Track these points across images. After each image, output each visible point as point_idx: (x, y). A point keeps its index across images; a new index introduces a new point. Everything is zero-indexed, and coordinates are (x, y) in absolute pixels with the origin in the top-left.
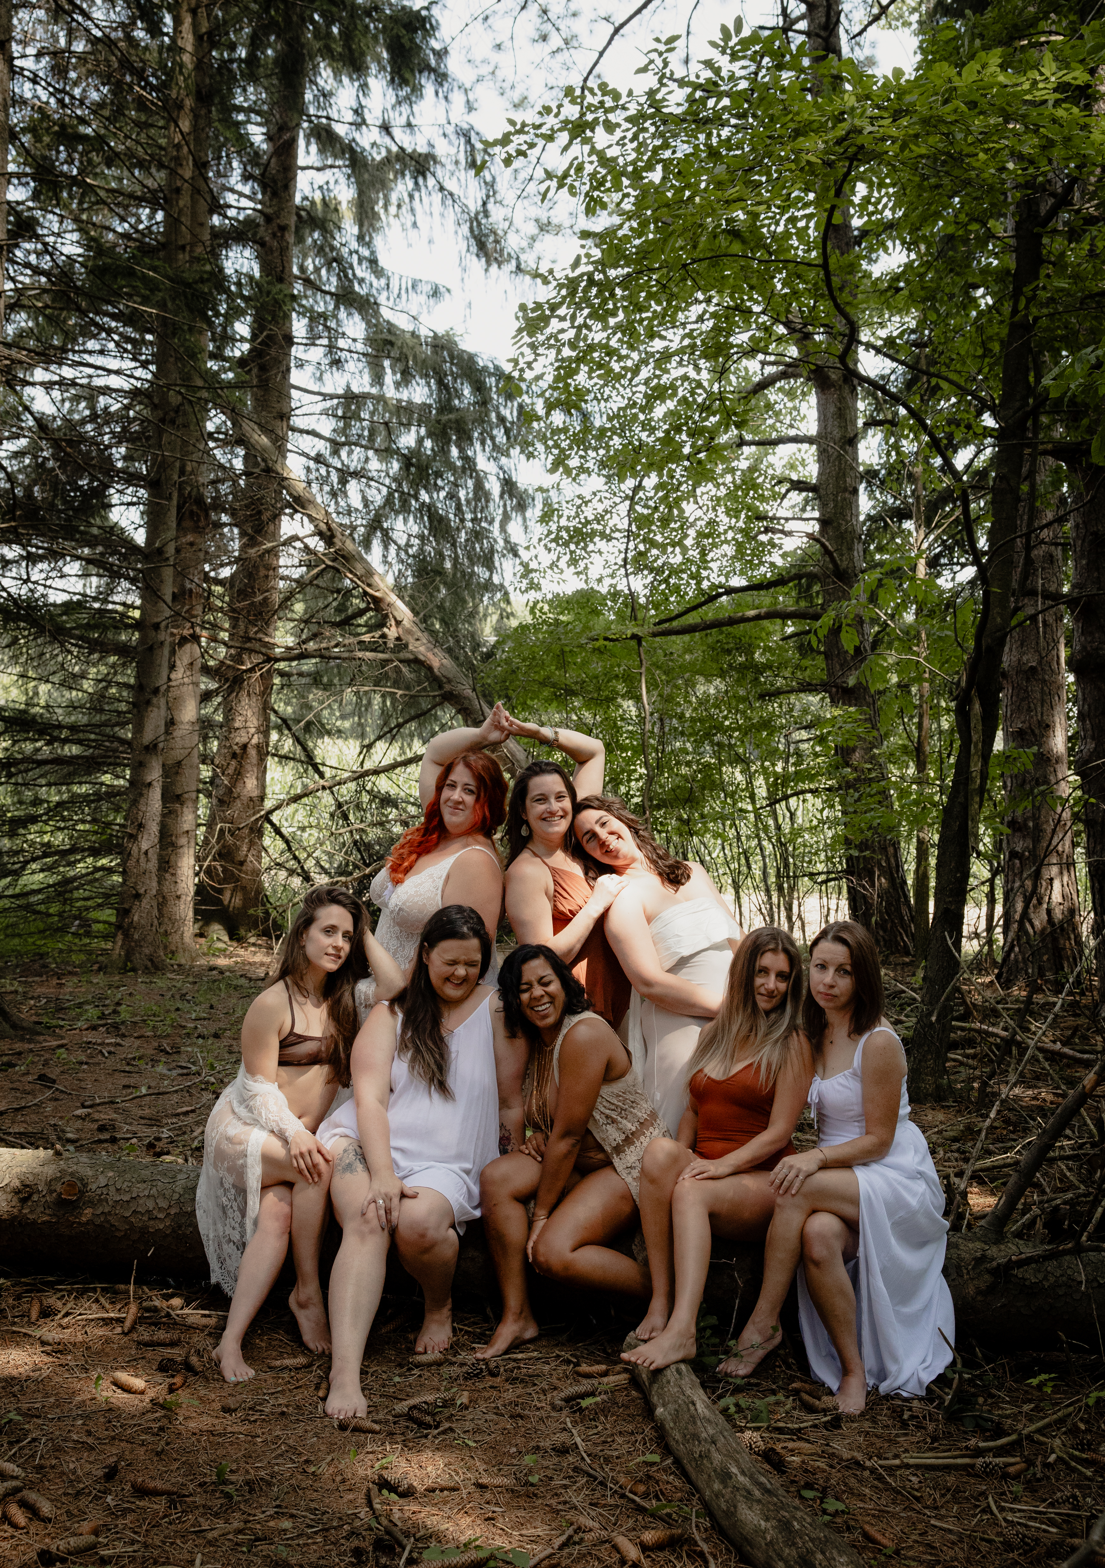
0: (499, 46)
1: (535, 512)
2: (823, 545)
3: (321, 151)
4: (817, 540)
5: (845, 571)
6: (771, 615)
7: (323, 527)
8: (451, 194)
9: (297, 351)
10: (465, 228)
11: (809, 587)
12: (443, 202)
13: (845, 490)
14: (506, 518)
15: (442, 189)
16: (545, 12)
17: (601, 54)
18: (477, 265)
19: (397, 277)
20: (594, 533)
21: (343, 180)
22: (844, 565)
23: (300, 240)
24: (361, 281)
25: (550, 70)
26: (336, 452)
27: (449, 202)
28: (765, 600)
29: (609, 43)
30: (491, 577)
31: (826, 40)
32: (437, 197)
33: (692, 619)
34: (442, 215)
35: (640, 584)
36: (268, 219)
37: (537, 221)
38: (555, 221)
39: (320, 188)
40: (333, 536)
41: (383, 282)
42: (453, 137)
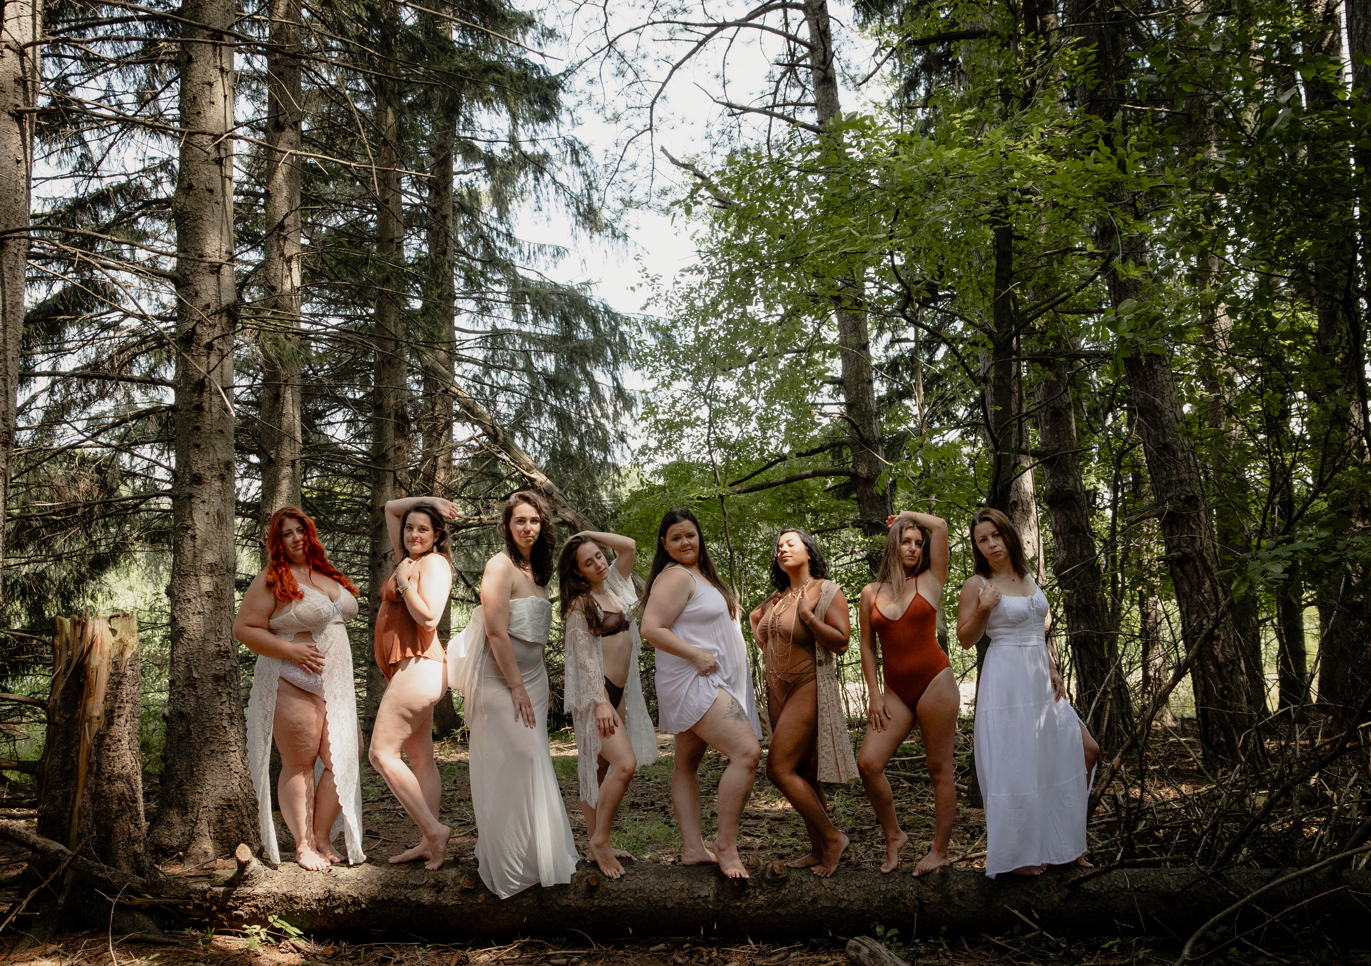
0: (591, 81)
1: (639, 409)
2: (850, 421)
3: (465, 159)
4: (846, 419)
5: (868, 440)
6: (815, 474)
7: (491, 430)
8: (562, 186)
9: (459, 303)
10: (573, 209)
11: (840, 452)
12: (557, 192)
13: (863, 381)
14: (617, 414)
15: (555, 182)
16: (623, 57)
17: (664, 84)
18: (583, 234)
19: (526, 244)
20: (683, 422)
21: (481, 178)
22: (866, 434)
23: (455, 222)
24: (501, 249)
25: (628, 96)
26: (487, 373)
27: (561, 191)
28: (809, 465)
29: (669, 77)
30: (605, 458)
31: (825, 71)
32: (552, 188)
33: (759, 479)
34: (556, 200)
35: (718, 458)
36: (434, 211)
37: (622, 200)
38: (635, 199)
39: (467, 185)
40: (497, 435)
41: (516, 249)
42: (562, 146)
